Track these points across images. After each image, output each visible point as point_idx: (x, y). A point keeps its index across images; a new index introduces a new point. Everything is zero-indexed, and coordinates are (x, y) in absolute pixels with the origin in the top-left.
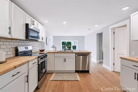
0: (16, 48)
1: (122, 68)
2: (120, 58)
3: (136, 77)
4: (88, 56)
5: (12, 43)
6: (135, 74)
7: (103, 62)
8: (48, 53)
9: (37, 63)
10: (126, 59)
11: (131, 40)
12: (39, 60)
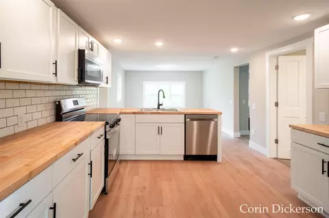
0: (57, 103)
1: (293, 149)
2: (290, 126)
3: (326, 169)
4: (213, 123)
5: (48, 93)
6: (323, 162)
7: (249, 136)
8: (120, 113)
9: (103, 137)
10: (303, 130)
11: (316, 87)
12: (107, 130)
